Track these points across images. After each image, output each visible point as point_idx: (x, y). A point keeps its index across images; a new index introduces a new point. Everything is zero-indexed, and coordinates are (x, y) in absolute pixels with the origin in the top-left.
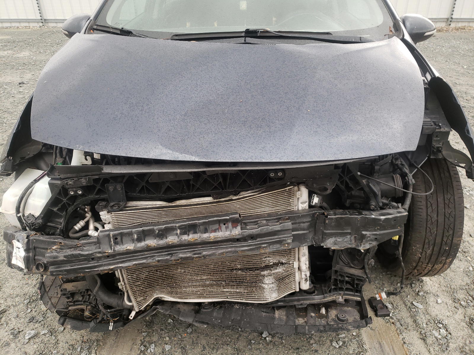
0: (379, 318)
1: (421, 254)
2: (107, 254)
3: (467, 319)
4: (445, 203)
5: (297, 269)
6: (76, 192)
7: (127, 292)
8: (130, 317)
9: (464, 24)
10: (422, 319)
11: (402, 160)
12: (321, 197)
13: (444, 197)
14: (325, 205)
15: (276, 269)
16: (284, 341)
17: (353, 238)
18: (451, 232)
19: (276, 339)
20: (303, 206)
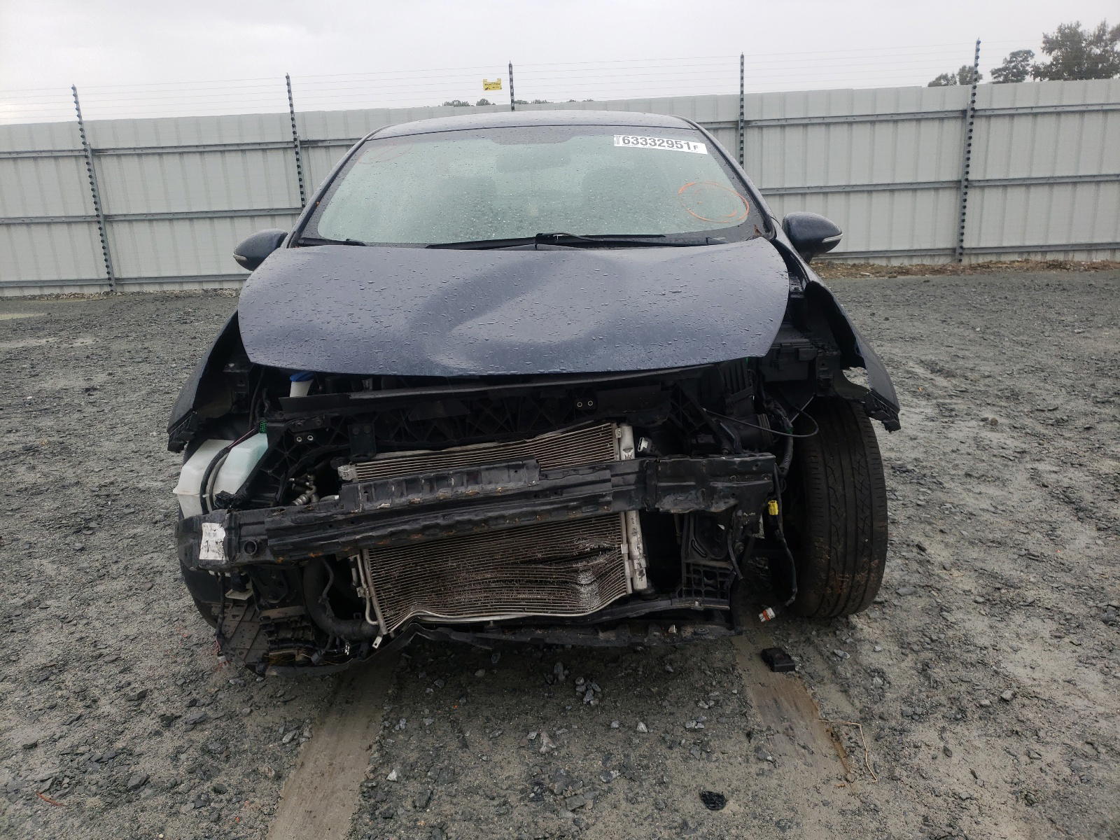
0: (777, 674)
1: (829, 553)
2: (352, 515)
3: (919, 666)
4: (853, 468)
5: (627, 556)
6: (305, 438)
7: (371, 599)
8: (374, 646)
9: (988, 259)
10: (846, 671)
11: (777, 403)
12: (651, 441)
13: (851, 459)
14: (657, 452)
15: (596, 559)
16: (618, 705)
17: (699, 494)
18: (868, 513)
19: (606, 702)
20: (627, 454)
